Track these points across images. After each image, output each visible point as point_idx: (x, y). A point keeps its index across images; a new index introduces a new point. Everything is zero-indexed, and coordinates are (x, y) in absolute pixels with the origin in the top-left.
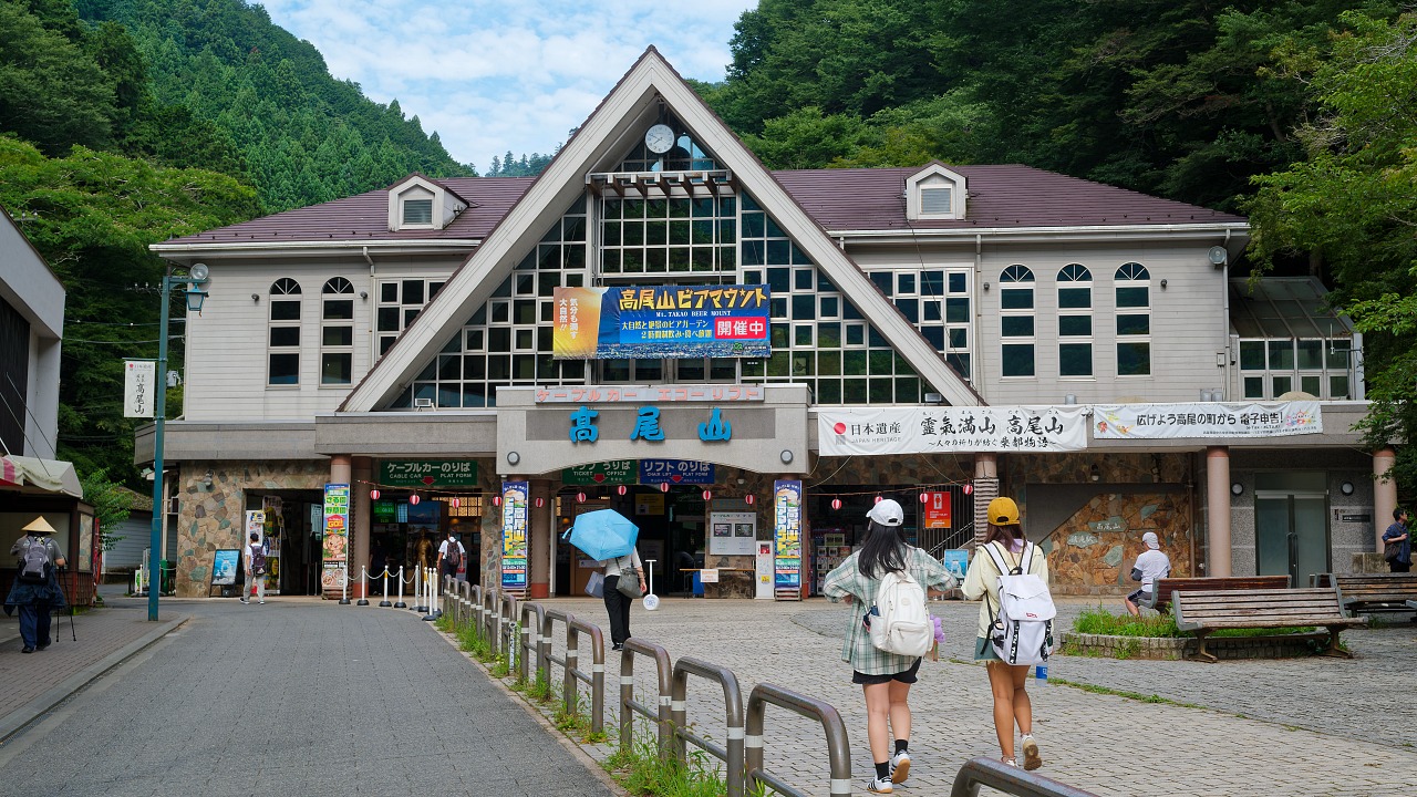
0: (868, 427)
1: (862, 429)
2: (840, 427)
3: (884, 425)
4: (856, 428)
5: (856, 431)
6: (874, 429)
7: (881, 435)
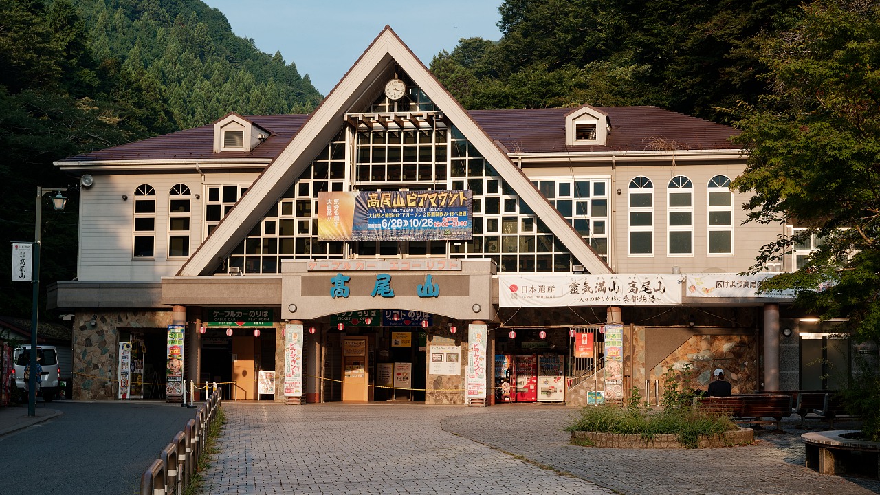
1: (529, 289)
2: (513, 288)
3: (544, 286)
4: (525, 288)
5: (524, 291)
6: (537, 289)
7: (541, 294)
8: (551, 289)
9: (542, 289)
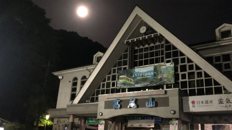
0: (202, 102)
1: (200, 102)
2: (193, 102)
3: (207, 101)
4: (198, 102)
5: (198, 103)
6: (204, 102)
7: (206, 104)
8: (211, 102)
9: (207, 102)
